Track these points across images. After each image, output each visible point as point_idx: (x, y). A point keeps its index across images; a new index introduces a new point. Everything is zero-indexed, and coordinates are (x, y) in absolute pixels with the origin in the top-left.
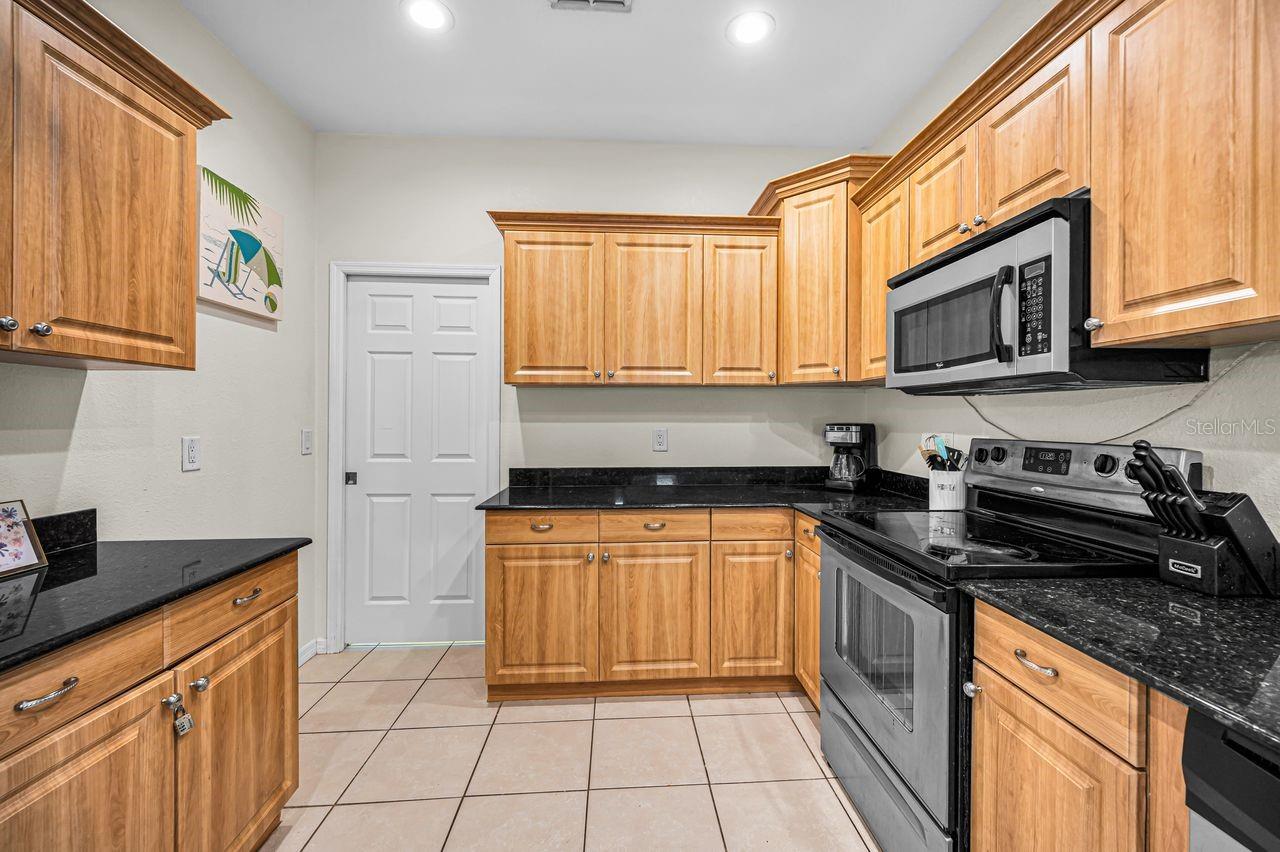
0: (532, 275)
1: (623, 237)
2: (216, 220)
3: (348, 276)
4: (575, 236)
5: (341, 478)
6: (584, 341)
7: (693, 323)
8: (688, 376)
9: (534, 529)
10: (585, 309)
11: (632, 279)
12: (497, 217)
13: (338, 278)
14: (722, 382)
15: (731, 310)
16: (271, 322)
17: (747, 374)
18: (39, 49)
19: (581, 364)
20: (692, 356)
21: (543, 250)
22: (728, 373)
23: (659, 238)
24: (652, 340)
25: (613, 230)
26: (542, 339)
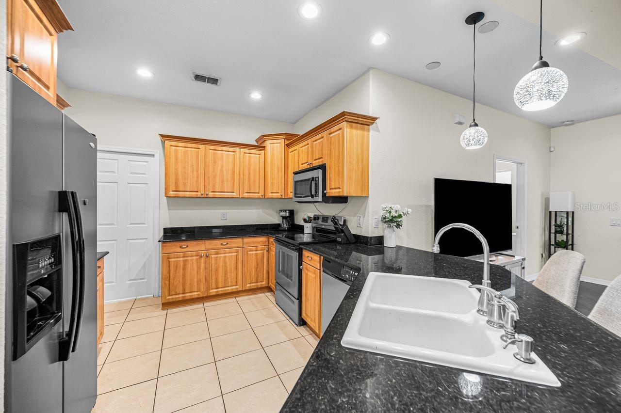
0: (176, 158)
1: (212, 147)
4: (194, 145)
6: (197, 182)
7: (236, 177)
8: (235, 195)
9: (181, 247)
10: (197, 171)
11: (215, 162)
12: (162, 136)
14: (246, 197)
17: (254, 194)
19: (196, 190)
20: (236, 188)
21: (180, 148)
22: (248, 194)
23: (225, 148)
24: (222, 182)
25: (208, 144)
26: (180, 177)
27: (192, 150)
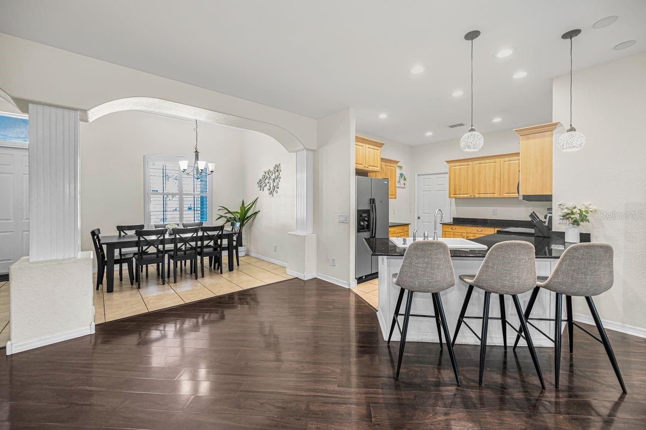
0: (455, 173)
1: (478, 162)
2: (398, 172)
3: (418, 175)
4: (465, 163)
5: (417, 218)
6: (467, 188)
7: (497, 182)
8: (496, 195)
9: (452, 229)
10: (468, 180)
11: (480, 172)
12: (447, 162)
13: (416, 175)
14: (506, 197)
15: (509, 178)
16: (404, 188)
17: (514, 194)
18: (379, 160)
19: (466, 193)
20: (497, 191)
21: (457, 167)
22: (508, 194)
23: (487, 161)
24: (486, 186)
25: (475, 161)
26: (457, 188)
27: (464, 166)
